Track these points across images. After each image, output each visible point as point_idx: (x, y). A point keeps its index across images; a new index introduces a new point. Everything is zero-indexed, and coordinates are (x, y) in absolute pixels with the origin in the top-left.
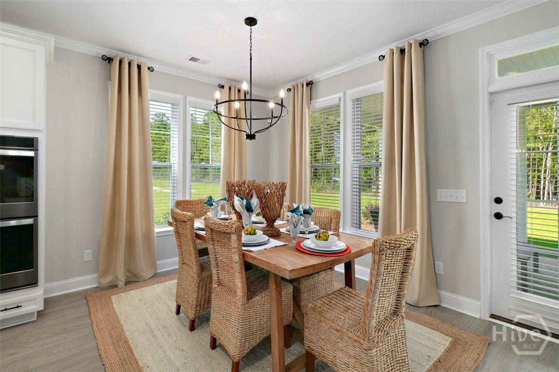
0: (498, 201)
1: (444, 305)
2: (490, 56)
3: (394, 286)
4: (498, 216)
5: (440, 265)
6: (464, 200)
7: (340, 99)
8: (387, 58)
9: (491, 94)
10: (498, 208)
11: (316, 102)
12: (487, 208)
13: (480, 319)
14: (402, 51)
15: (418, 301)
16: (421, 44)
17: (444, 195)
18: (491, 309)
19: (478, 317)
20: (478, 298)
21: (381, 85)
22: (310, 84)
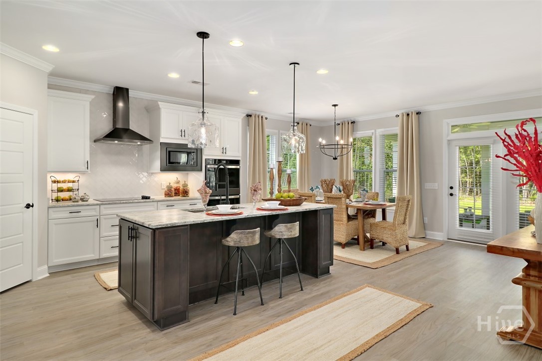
0: (451, 188)
1: (427, 237)
2: (448, 124)
3: (404, 213)
4: (451, 195)
5: (426, 219)
6: (437, 188)
7: (373, 133)
8: (400, 116)
9: (449, 140)
10: (451, 191)
11: (357, 134)
12: (447, 191)
13: (443, 240)
14: (408, 115)
15: (415, 235)
16: (417, 113)
17: (428, 186)
18: (448, 236)
19: (442, 239)
20: (442, 231)
21: (397, 130)
22: (353, 122)
